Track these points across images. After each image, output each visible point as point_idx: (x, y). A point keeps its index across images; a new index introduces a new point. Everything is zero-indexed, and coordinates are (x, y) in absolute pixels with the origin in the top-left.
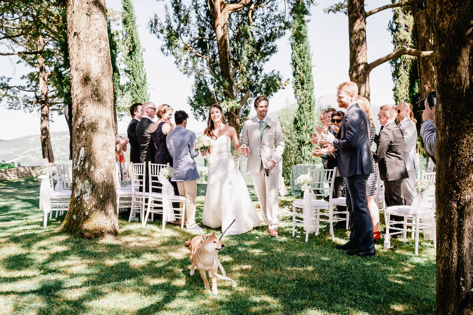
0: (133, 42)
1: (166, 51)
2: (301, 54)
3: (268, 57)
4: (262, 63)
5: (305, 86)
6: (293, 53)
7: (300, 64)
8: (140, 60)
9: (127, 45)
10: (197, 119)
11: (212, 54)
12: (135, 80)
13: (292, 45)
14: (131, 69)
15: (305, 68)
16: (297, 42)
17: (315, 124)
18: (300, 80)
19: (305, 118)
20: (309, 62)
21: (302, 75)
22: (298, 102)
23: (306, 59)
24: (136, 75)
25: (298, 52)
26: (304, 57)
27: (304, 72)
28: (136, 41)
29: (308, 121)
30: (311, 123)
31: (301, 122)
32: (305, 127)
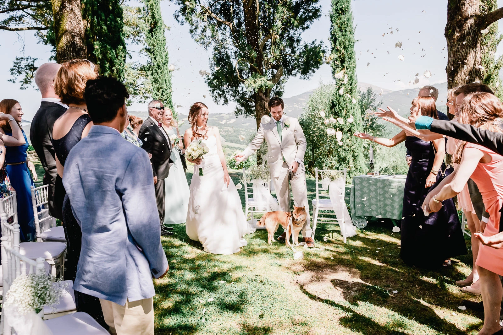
0: (153, 17)
1: (181, 18)
2: (343, 26)
3: (308, 23)
4: (301, 31)
5: (346, 64)
6: (332, 26)
7: (341, 38)
8: (161, 38)
9: (148, 22)
10: (216, 101)
11: (237, 21)
12: (155, 59)
13: (332, 17)
14: (152, 47)
15: (347, 43)
16: (338, 13)
17: (356, 109)
18: (340, 57)
19: (344, 101)
20: (351, 36)
21: (343, 51)
22: (337, 83)
23: (348, 33)
24: (157, 54)
25: (339, 25)
26: (346, 31)
27: (345, 48)
28: (157, 17)
29: (349, 105)
30: (352, 108)
31: (340, 107)
32: (344, 112)
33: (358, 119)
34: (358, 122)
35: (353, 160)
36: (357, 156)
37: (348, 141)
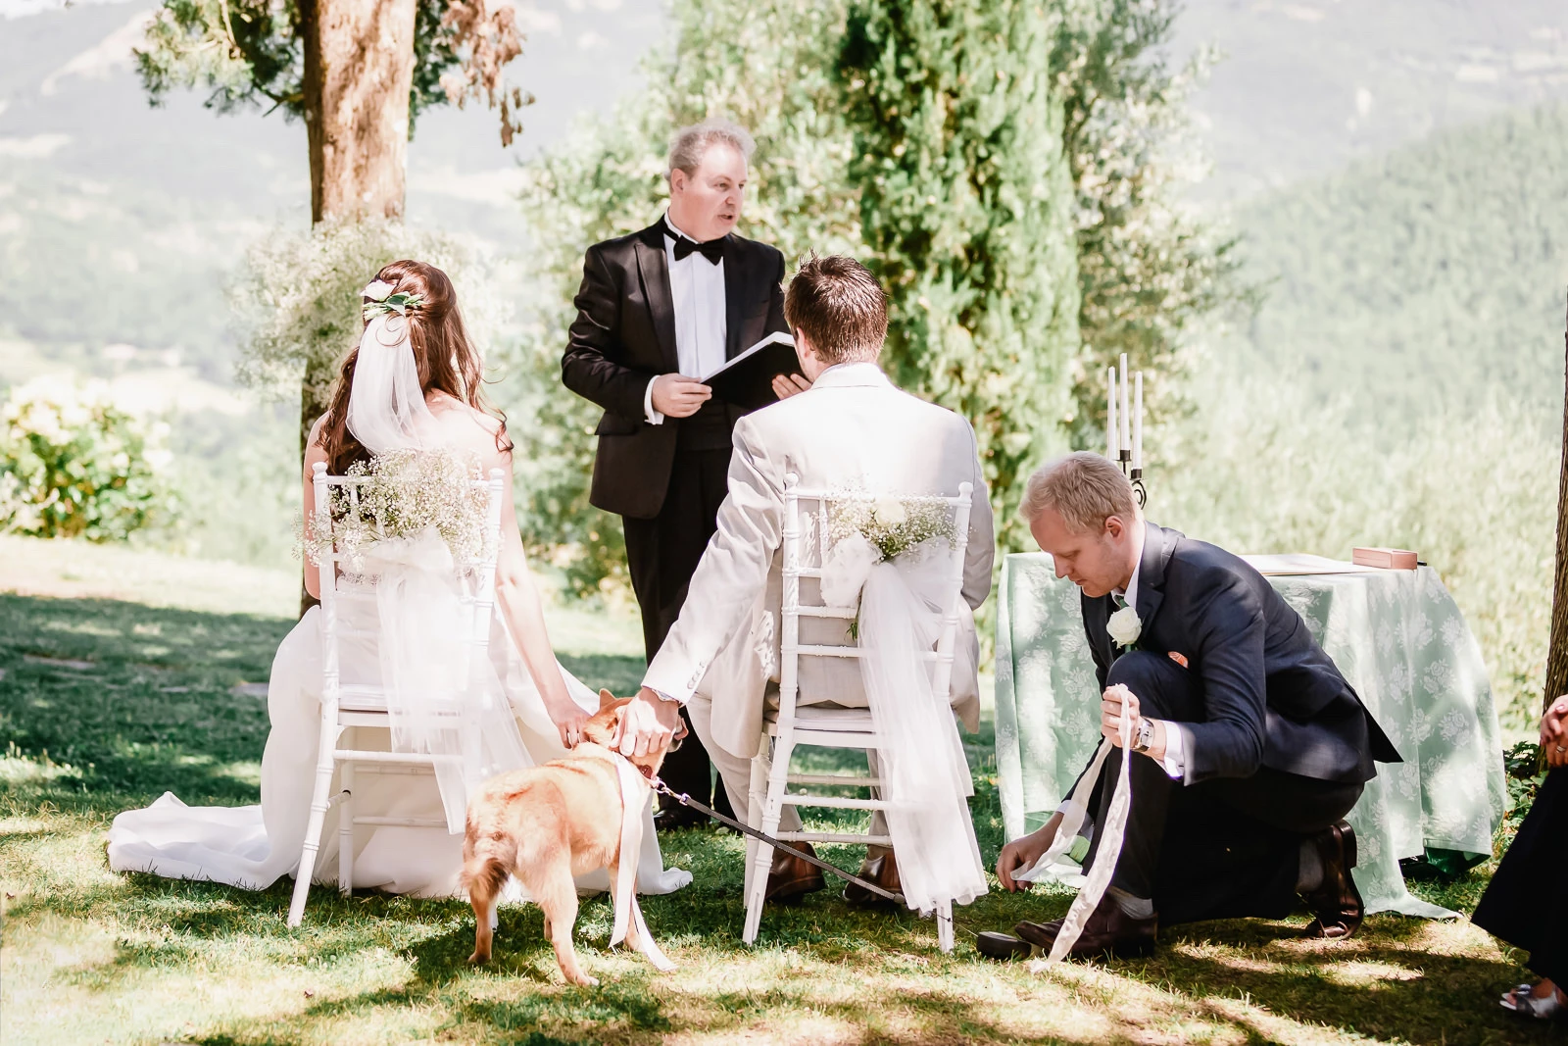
17: (1026, 86)
29: (975, 53)
30: (996, 80)
31: (906, 62)
32: (936, 107)
33: (1039, 168)
34: (1040, 190)
35: (996, 484)
36: (1024, 455)
37: (960, 337)
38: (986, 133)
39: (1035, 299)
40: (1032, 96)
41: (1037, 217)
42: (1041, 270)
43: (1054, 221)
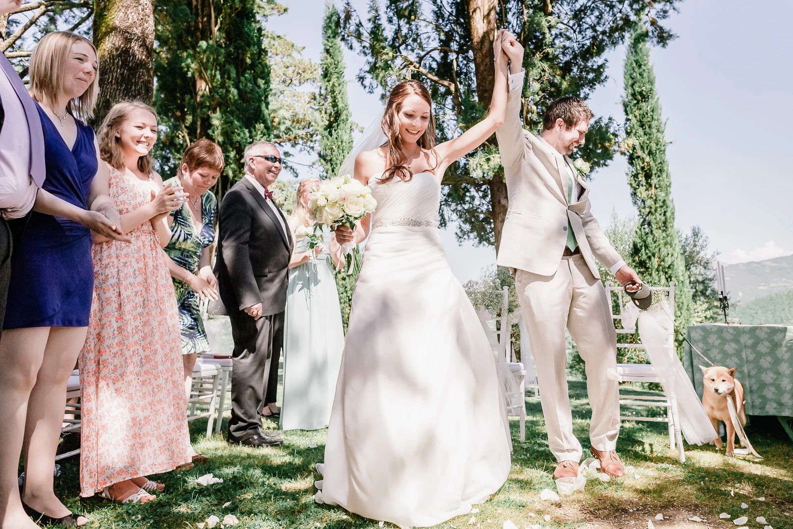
0: (335, 107)
2: (645, 120)
5: (654, 181)
6: (628, 120)
7: (644, 139)
8: (345, 137)
9: (326, 113)
12: (333, 171)
13: (626, 106)
14: (329, 152)
15: (653, 146)
16: (636, 99)
17: (676, 255)
18: (643, 168)
19: (655, 242)
20: (659, 135)
21: (647, 159)
22: (640, 211)
23: (654, 130)
24: (336, 164)
25: (638, 117)
26: (650, 127)
27: (650, 153)
28: (340, 105)
29: (663, 249)
30: (668, 254)
31: (647, 251)
32: (655, 261)
34: (681, 279)
38: (667, 266)
39: (682, 303)
40: (677, 258)
41: (681, 284)
42: (683, 297)
43: (685, 286)
